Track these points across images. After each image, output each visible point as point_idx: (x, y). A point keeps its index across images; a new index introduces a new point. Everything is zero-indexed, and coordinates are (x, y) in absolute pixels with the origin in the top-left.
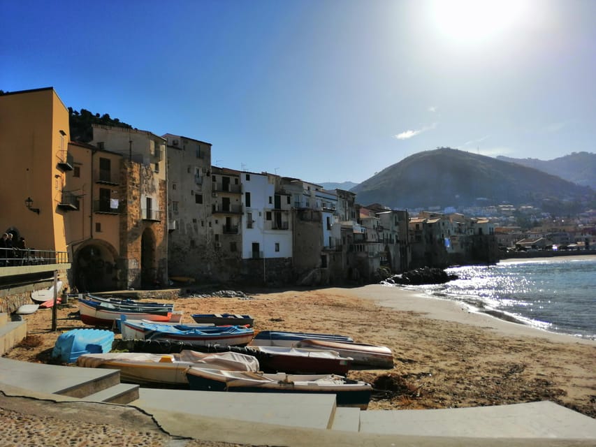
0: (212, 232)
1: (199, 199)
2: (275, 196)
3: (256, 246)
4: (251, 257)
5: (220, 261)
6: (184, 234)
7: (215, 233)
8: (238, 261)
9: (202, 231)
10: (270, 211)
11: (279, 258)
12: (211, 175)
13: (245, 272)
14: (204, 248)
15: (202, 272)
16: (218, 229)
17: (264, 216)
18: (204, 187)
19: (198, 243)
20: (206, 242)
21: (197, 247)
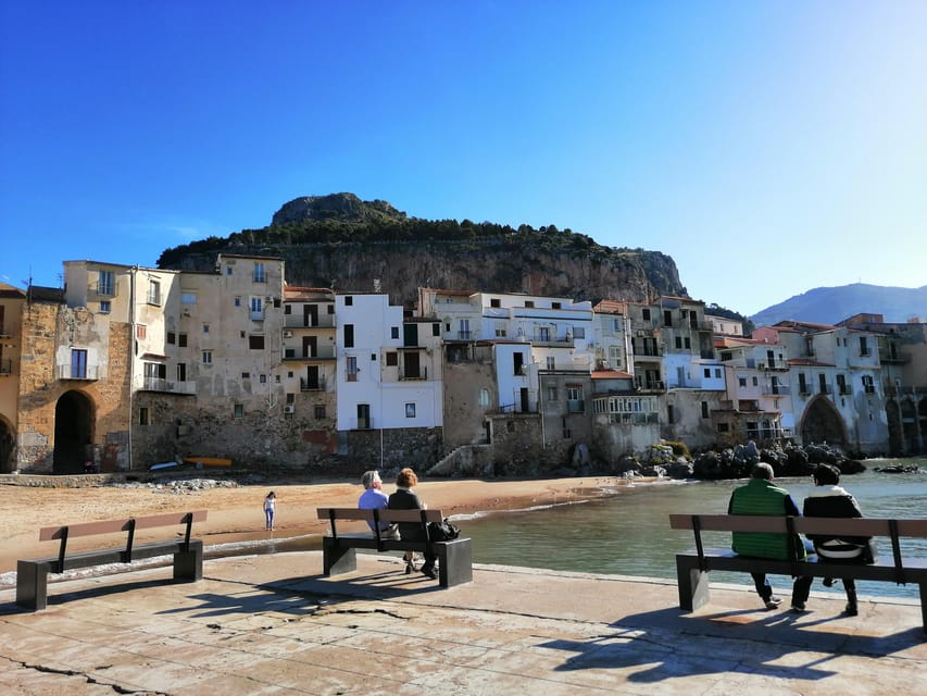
0: (281, 391)
1: (257, 343)
2: (405, 326)
3: (363, 411)
4: (355, 427)
5: (294, 434)
6: (221, 395)
7: (287, 391)
8: (328, 434)
9: (259, 389)
10: (393, 350)
11: (416, 429)
12: (283, 305)
13: (344, 451)
14: (264, 415)
15: (253, 452)
16: (291, 386)
17: (381, 360)
18: (267, 325)
19: (249, 408)
20: (267, 406)
21: (246, 414)
